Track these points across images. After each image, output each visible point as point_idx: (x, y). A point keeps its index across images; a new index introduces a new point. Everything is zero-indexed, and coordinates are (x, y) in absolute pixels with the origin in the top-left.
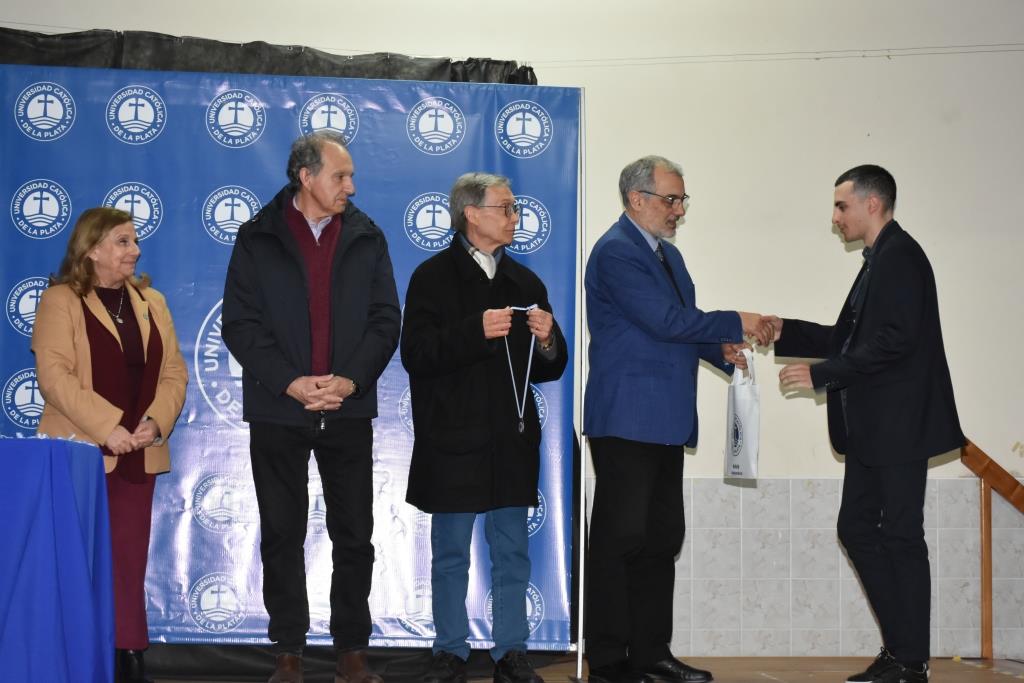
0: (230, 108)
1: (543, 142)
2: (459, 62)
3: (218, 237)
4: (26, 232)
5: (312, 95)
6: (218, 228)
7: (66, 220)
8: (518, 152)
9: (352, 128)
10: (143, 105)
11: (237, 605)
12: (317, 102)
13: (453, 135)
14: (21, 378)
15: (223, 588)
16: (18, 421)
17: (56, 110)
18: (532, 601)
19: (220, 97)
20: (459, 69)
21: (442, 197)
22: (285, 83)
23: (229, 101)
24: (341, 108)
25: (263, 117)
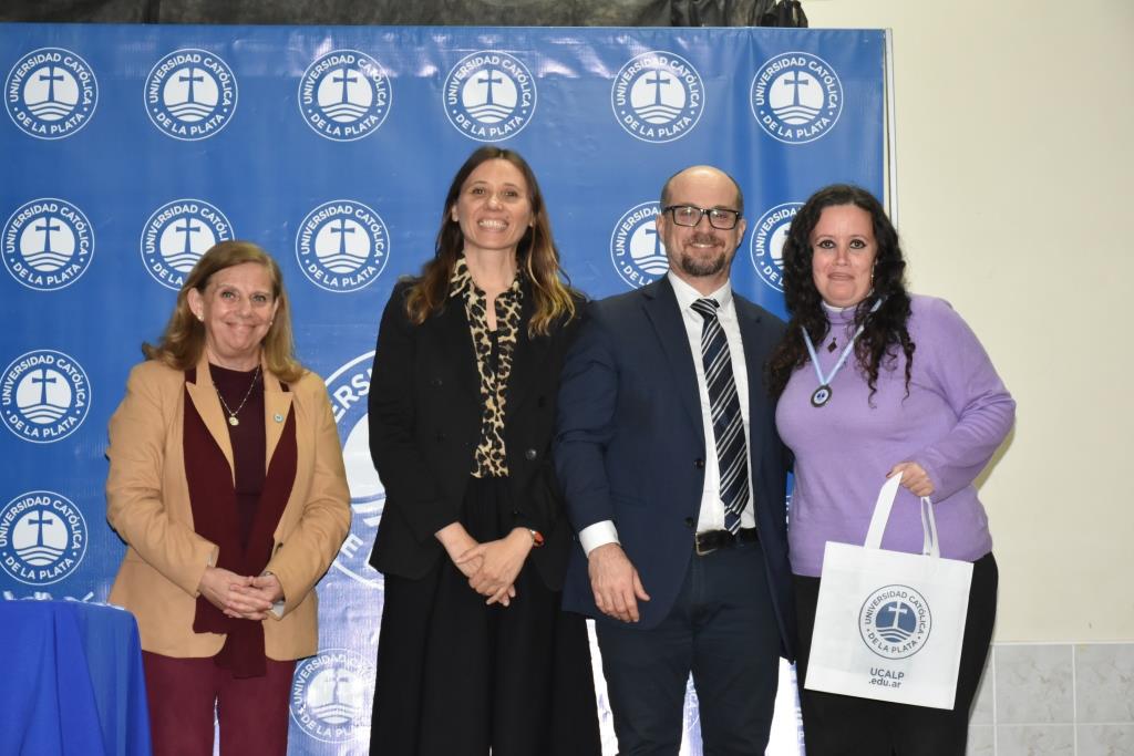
0: (336, 80)
1: (827, 116)
3: (321, 281)
4: (25, 280)
5: (464, 54)
7: (86, 261)
8: (789, 133)
9: (526, 104)
10: (201, 79)
12: (472, 65)
13: (685, 111)
14: (21, 507)
16: (17, 574)
17: (68, 91)
19: (319, 63)
22: (420, 37)
23: (333, 68)
24: (509, 74)
25: (387, 92)
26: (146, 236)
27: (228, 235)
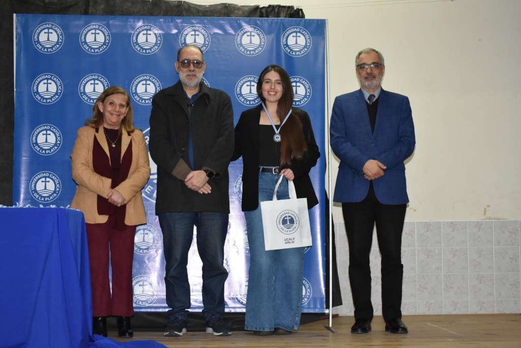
0: (144, 34)
1: (307, 48)
2: (264, 7)
3: (139, 101)
4: (40, 101)
5: (186, 26)
6: (139, 96)
7: (60, 94)
8: (294, 53)
9: (207, 43)
10: (98, 34)
11: (153, 292)
12: (189, 30)
13: (260, 46)
14: (39, 177)
15: (145, 283)
16: (38, 199)
17: (54, 37)
18: (305, 287)
19: (138, 28)
20: (264, 11)
21: (255, 78)
22: (172, 20)
23: (143, 30)
24: (201, 33)
25: (161, 38)
26: (80, 86)
27: (108, 86)
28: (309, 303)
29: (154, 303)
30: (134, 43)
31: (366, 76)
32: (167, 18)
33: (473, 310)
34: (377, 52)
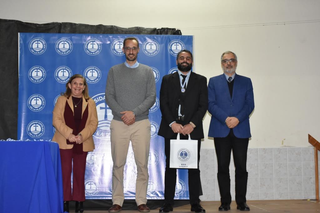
0: (91, 44)
2: (159, 29)
3: (88, 81)
4: (33, 81)
5: (115, 39)
6: (88, 79)
7: (44, 78)
8: (175, 55)
10: (66, 44)
11: (96, 188)
12: (116, 42)
13: (156, 50)
14: (32, 123)
15: (92, 183)
16: (31, 136)
17: (41, 46)
18: (182, 185)
19: (88, 41)
20: (159, 31)
22: (107, 36)
23: (91, 42)
25: (101, 46)
26: (55, 73)
27: (71, 73)
28: (184, 194)
29: (97, 194)
30: (85, 49)
31: (227, 66)
32: (104, 35)
33: (276, 197)
34: (233, 53)
